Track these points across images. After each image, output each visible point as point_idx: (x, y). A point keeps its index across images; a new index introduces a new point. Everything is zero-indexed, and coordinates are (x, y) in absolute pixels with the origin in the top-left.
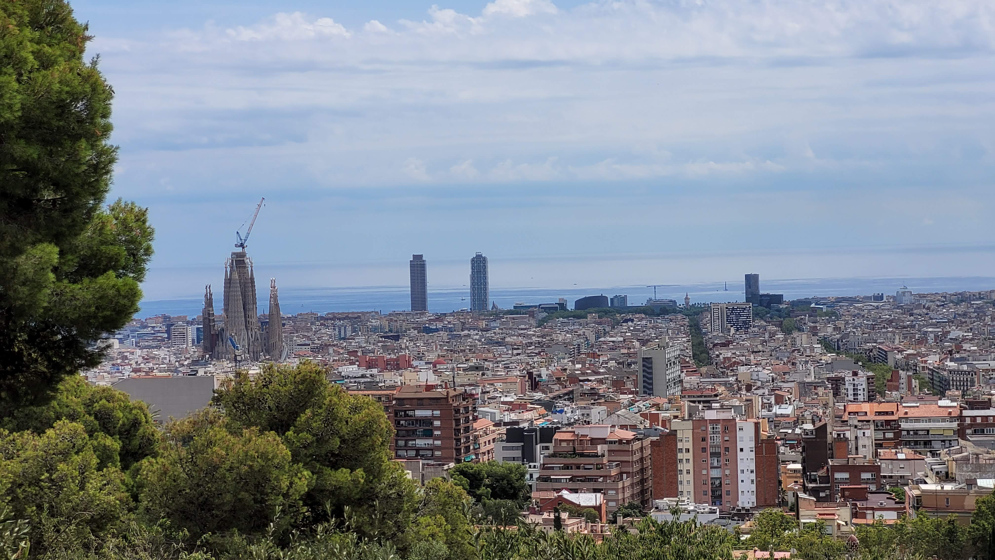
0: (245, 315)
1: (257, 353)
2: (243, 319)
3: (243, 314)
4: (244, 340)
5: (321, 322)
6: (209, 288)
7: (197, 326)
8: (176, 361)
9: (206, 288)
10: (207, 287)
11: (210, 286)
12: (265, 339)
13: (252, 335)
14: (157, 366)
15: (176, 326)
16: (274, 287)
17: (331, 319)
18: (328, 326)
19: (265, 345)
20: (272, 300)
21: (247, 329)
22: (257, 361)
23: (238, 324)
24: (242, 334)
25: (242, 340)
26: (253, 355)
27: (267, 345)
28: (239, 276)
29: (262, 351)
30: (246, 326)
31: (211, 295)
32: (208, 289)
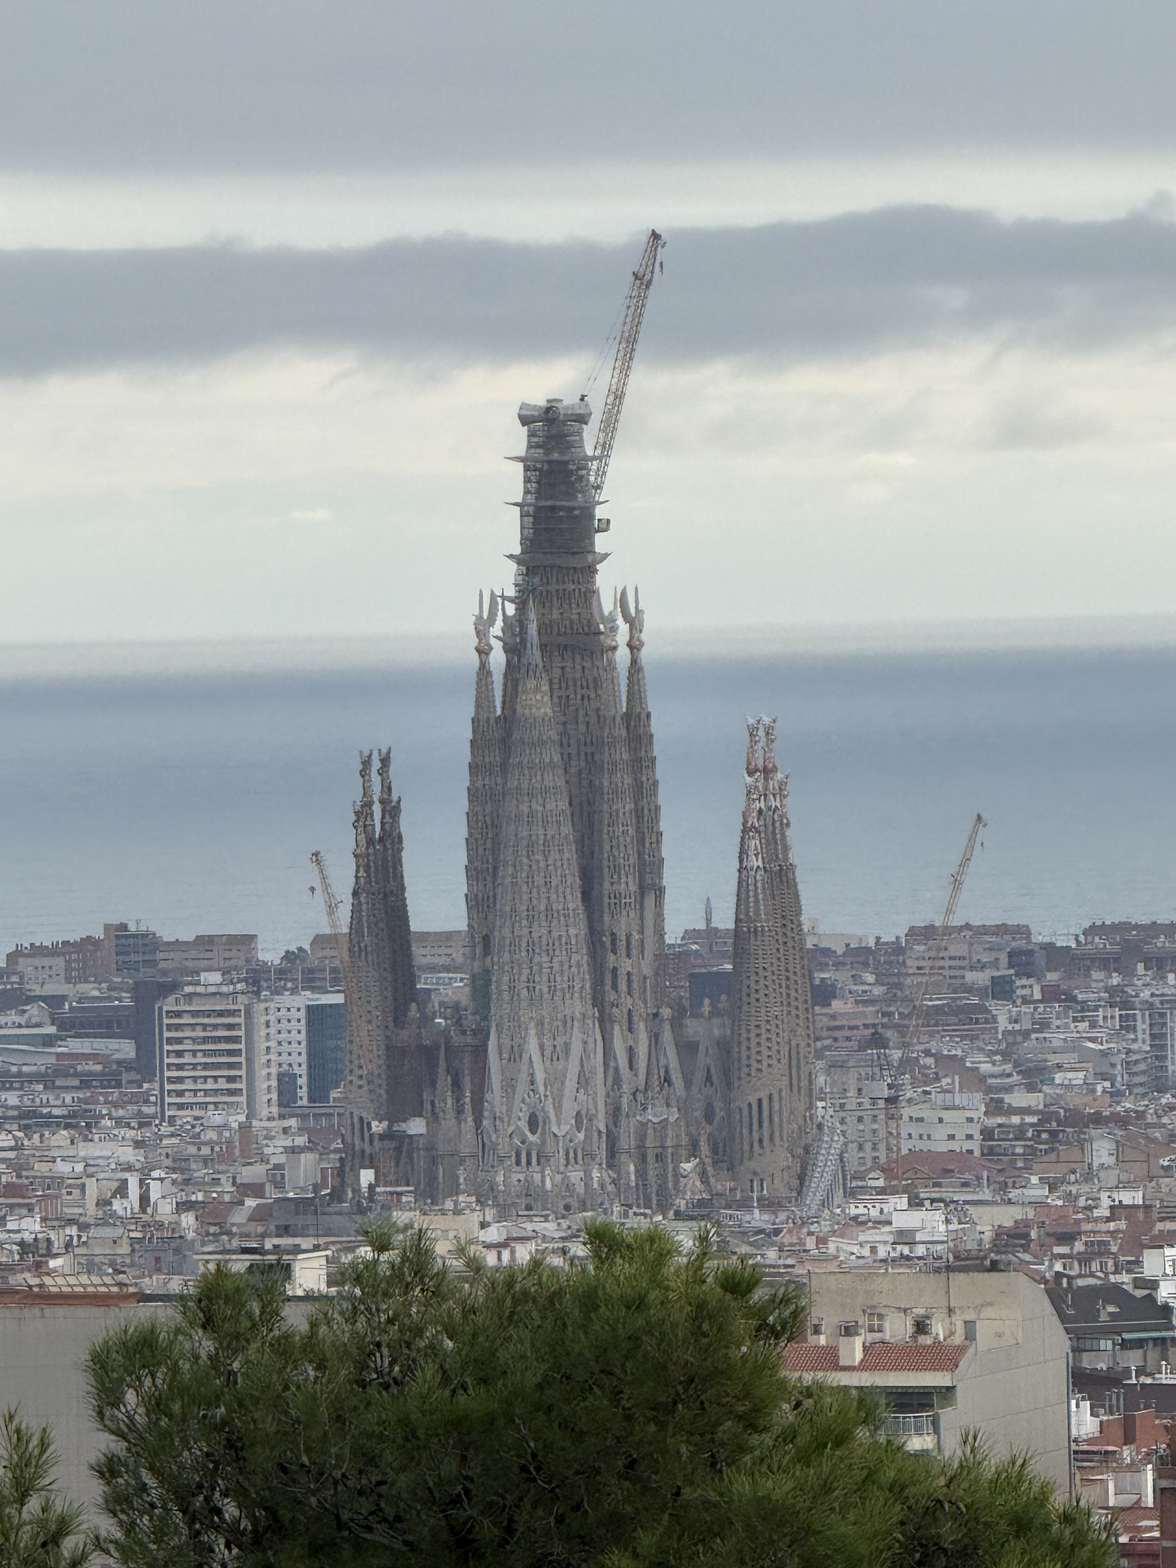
0: (594, 931)
1: (659, 1157)
2: (581, 958)
3: (578, 930)
4: (583, 1081)
5: (1052, 977)
6: (383, 772)
7: (307, 998)
8: (183, 1207)
9: (364, 772)
10: (366, 763)
11: (385, 761)
12: (708, 1079)
13: (631, 1053)
14: (73, 1231)
15: (191, 995)
16: (768, 772)
17: (1109, 963)
18: (1084, 1007)
19: (709, 1116)
20: (754, 844)
21: (604, 1022)
22: (663, 1209)
23: (552, 990)
24: (576, 1048)
25: (571, 1083)
26: (641, 1174)
27: (720, 1114)
28: (563, 704)
29: (694, 1150)
30: (598, 1000)
31: (392, 811)
32: (376, 779)
